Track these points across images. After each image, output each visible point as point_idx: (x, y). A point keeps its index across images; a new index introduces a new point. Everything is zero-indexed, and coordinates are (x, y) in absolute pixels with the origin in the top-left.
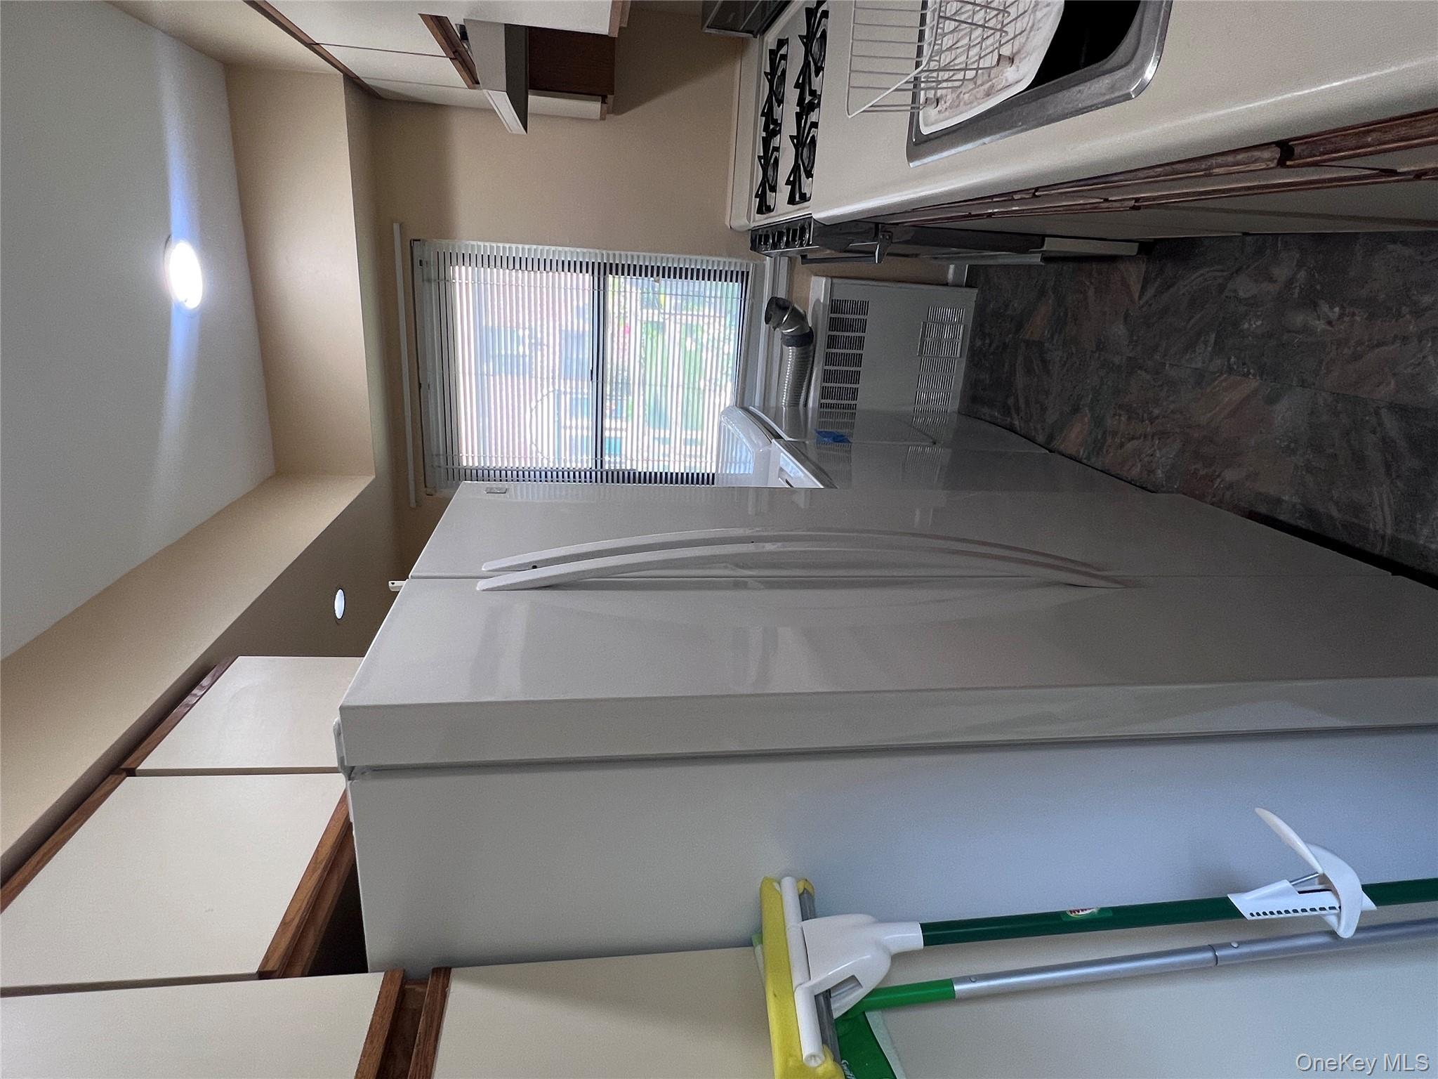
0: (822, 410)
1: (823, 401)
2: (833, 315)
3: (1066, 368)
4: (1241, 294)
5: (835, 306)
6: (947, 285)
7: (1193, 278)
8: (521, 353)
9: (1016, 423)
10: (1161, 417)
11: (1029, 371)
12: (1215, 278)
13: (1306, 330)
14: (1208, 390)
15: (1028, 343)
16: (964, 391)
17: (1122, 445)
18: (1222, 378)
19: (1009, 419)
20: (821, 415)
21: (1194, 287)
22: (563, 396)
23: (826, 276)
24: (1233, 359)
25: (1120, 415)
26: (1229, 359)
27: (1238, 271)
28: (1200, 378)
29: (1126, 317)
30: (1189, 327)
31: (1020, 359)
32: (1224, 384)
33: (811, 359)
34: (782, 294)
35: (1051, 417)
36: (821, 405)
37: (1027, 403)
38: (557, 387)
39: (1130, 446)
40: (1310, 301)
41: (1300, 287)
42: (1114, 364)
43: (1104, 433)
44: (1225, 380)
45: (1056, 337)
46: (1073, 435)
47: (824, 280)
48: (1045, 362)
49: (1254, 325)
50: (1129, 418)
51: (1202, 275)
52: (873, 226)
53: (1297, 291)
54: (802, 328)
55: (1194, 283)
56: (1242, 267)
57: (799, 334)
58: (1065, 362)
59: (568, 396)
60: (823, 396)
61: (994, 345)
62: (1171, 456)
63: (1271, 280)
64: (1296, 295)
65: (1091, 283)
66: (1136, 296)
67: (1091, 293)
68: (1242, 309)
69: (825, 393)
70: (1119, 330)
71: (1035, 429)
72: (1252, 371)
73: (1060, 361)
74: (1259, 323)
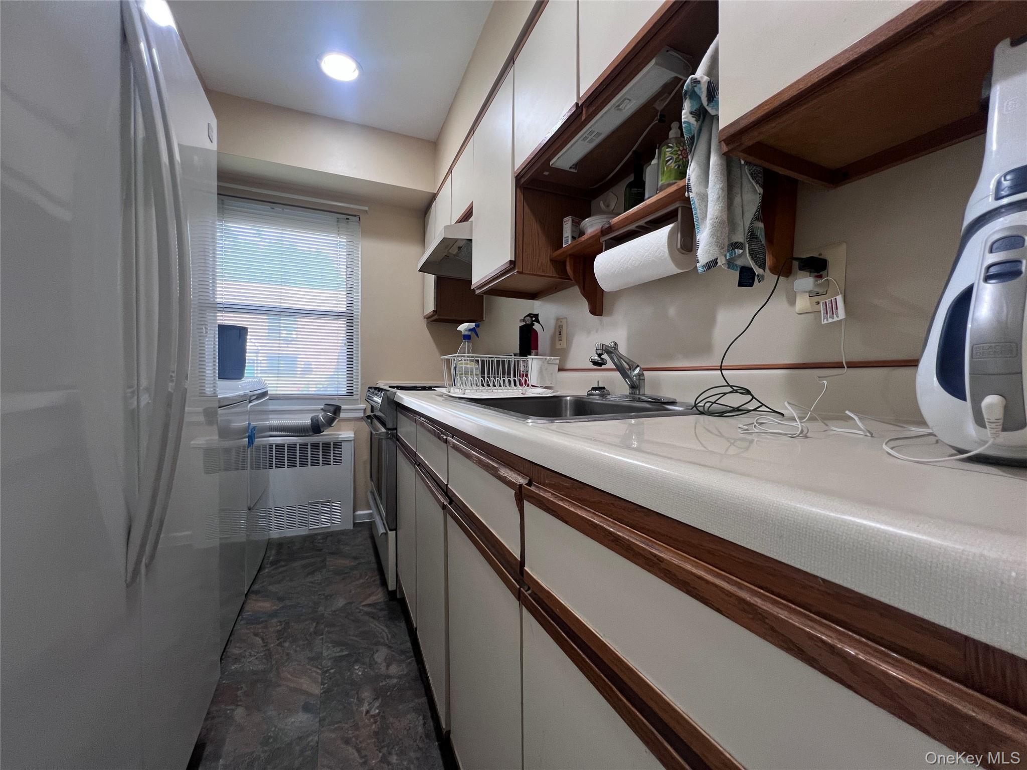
0: (268, 446)
1: (274, 446)
2: (332, 444)
3: (310, 584)
4: (376, 656)
5: (338, 445)
6: (354, 512)
7: (381, 627)
8: (282, 335)
9: (267, 570)
10: (282, 648)
11: (304, 567)
12: (383, 638)
13: (360, 701)
14: (308, 667)
15: (324, 561)
16: (285, 538)
17: (256, 635)
18: (318, 671)
19: (268, 566)
20: (264, 446)
21: (375, 630)
22: (255, 355)
23: (354, 437)
24: (332, 671)
25: (281, 625)
26: (332, 669)
27: (390, 647)
28: (315, 659)
29: (351, 603)
30: (351, 638)
31: (313, 560)
32: (314, 674)
33: (303, 435)
34: (343, 415)
35: (273, 588)
36: (271, 446)
37: (281, 573)
38: (261, 351)
39: (258, 640)
40: (378, 694)
41: (386, 684)
42: (318, 608)
43: (266, 621)
44: (317, 673)
45: (331, 573)
46: (261, 604)
47: (353, 436)
48: (312, 573)
49: (358, 670)
50: (279, 631)
51: (384, 631)
52: (395, 427)
53: (384, 683)
54: (324, 425)
55: (378, 628)
56: (392, 648)
57: (320, 424)
58: (315, 583)
59: (255, 358)
60: (277, 446)
61: (320, 545)
62: (251, 668)
63: (388, 666)
64: (381, 684)
65: (367, 579)
66: (363, 604)
67: (362, 581)
68: (367, 660)
69: (280, 447)
70: (341, 603)
71: (263, 582)
72: (326, 686)
73: (315, 580)
74: (360, 673)
